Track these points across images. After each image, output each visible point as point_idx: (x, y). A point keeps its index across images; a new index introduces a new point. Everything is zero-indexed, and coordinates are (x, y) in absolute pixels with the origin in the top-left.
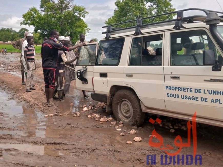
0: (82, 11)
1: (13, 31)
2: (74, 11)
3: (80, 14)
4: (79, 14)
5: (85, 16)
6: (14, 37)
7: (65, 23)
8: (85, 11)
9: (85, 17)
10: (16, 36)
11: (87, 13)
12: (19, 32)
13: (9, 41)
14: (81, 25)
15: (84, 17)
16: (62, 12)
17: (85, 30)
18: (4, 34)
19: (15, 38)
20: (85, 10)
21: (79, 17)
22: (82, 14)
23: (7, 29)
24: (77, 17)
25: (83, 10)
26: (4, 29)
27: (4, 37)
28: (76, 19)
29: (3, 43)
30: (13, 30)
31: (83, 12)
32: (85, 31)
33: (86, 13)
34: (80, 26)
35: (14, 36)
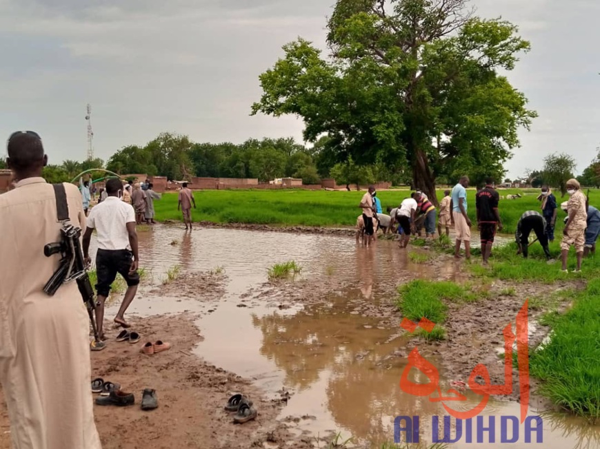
0: (502, 43)
1: (296, 146)
2: (464, 45)
3: (490, 55)
4: (487, 53)
5: (513, 59)
6: (297, 165)
7: (424, 96)
8: (514, 40)
9: (515, 63)
10: (303, 162)
11: (524, 45)
12: (313, 148)
13: (277, 178)
14: (496, 100)
15: (509, 67)
16: (414, 52)
17: (512, 120)
18: (265, 157)
19: (299, 167)
20: (514, 35)
21: (486, 66)
22: (502, 53)
23: (279, 141)
24: (479, 66)
25: (505, 35)
26: (270, 141)
27: (263, 166)
28: (473, 76)
29: (260, 186)
30: (294, 144)
31: (507, 45)
32: (512, 124)
33: (518, 48)
34: (487, 104)
35: (296, 162)
